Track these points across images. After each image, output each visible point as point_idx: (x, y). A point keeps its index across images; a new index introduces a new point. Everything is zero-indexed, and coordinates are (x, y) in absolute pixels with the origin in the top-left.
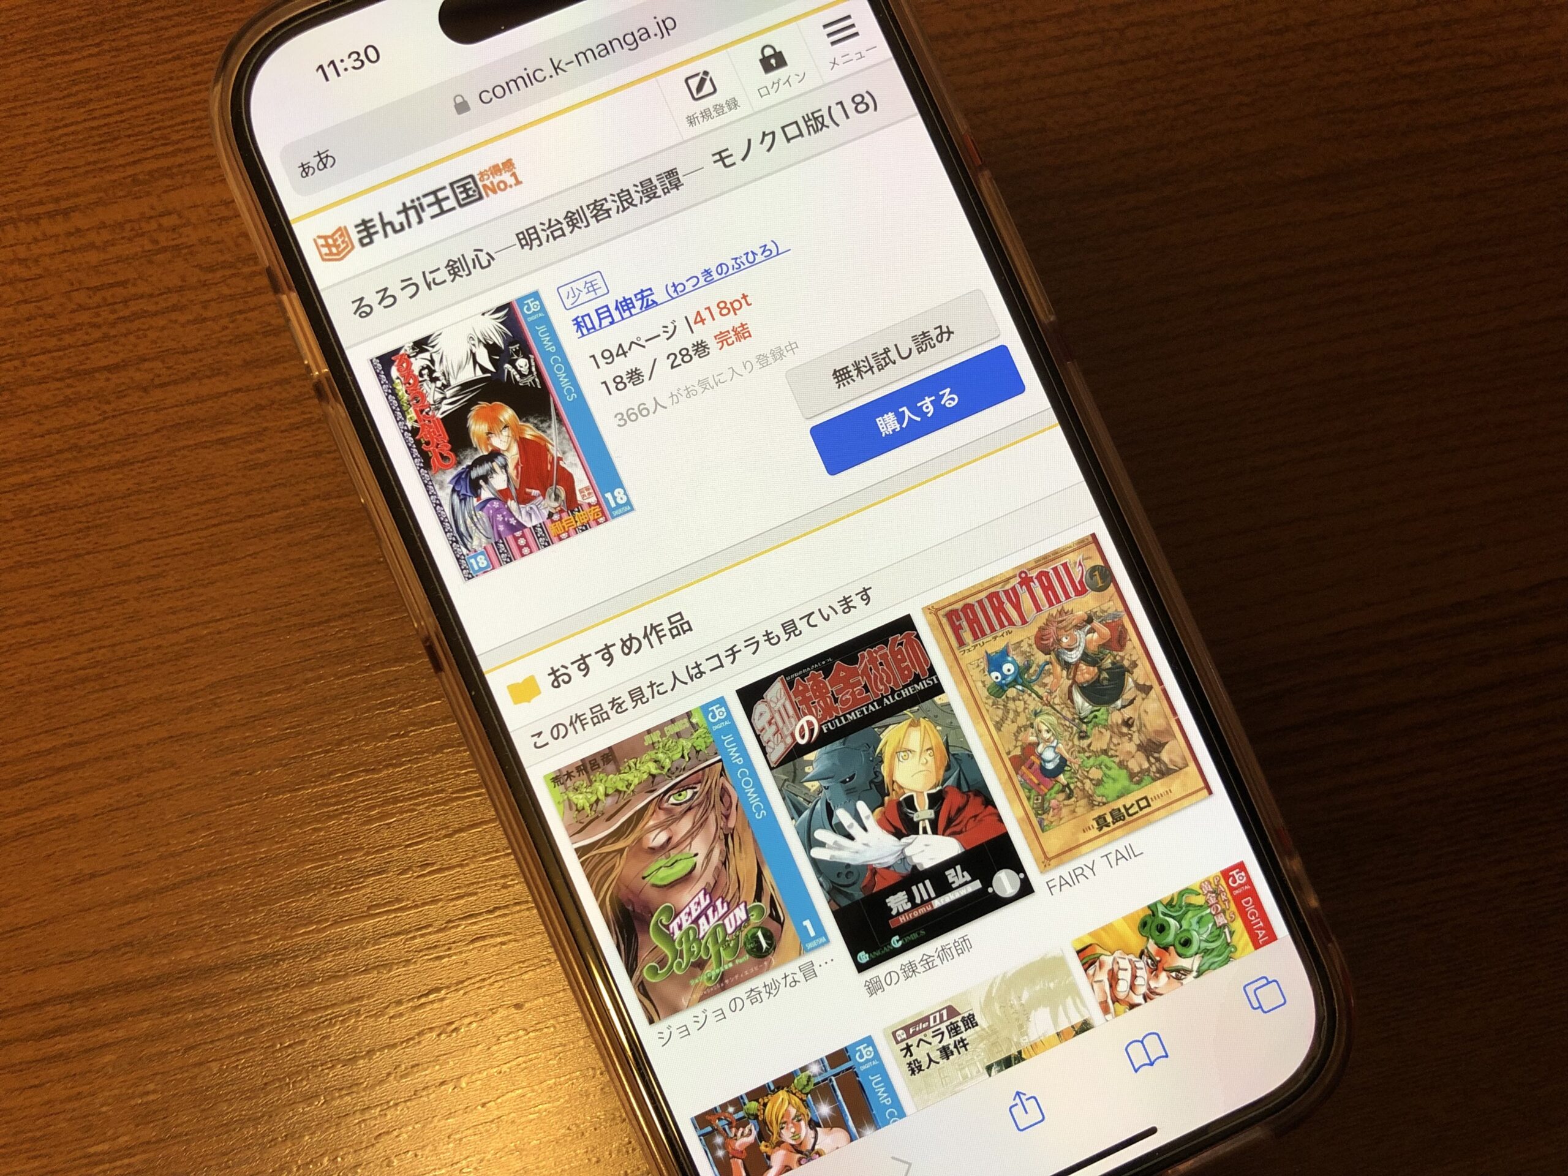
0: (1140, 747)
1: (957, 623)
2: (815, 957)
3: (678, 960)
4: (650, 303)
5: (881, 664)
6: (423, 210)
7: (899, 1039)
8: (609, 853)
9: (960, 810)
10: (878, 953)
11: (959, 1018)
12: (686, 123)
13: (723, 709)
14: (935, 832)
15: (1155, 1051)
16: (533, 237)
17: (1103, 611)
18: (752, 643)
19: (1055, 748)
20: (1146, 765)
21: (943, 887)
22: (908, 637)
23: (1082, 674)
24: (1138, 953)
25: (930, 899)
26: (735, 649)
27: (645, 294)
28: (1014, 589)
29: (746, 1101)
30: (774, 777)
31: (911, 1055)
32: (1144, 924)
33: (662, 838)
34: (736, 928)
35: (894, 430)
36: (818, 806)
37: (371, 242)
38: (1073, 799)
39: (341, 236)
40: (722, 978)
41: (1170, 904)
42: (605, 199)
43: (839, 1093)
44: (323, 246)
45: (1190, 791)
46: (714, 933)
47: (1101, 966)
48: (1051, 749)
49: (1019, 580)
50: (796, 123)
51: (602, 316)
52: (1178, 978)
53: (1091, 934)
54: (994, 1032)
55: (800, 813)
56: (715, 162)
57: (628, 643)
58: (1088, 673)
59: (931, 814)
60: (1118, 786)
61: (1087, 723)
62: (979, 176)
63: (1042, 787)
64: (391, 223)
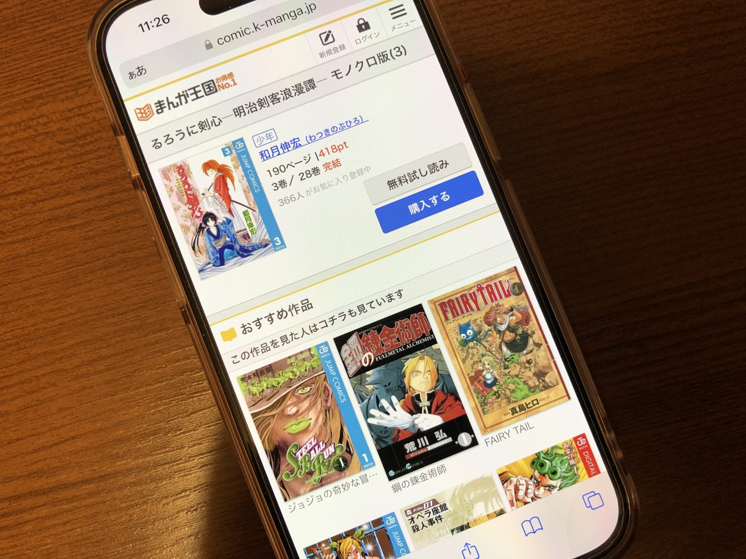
0: (535, 374)
1: (445, 309)
2: (369, 472)
3: (300, 471)
4: (298, 145)
5: (406, 328)
6: (188, 96)
7: (408, 514)
8: (267, 417)
9: (443, 402)
10: (399, 472)
11: (438, 505)
12: (319, 57)
13: (327, 347)
14: (430, 412)
15: (537, 526)
16: (242, 111)
17: (519, 306)
18: (343, 315)
19: (492, 373)
20: (537, 383)
21: (433, 440)
22: (420, 315)
23: (507, 337)
24: (530, 477)
25: (426, 446)
26: (334, 318)
27: (296, 141)
28: (474, 293)
29: (331, 541)
30: (351, 382)
31: (414, 523)
32: (533, 463)
33: (294, 410)
34: (329, 456)
35: (417, 212)
36: (372, 397)
37: (162, 112)
38: (500, 399)
39: (148, 108)
40: (321, 480)
41: (547, 453)
42: (278, 93)
43: (377, 539)
44: (139, 113)
45: (559, 397)
46: (318, 458)
47: (511, 483)
48: (490, 374)
49: (476, 288)
50: (374, 57)
51: (274, 151)
52: (549, 490)
53: (507, 467)
54: (455, 512)
55: (363, 401)
56: (333, 76)
57: (281, 313)
58: (510, 336)
59: (428, 403)
60: (523, 393)
61: (508, 361)
62: (464, 85)
63: (484, 392)
64: (172, 103)
